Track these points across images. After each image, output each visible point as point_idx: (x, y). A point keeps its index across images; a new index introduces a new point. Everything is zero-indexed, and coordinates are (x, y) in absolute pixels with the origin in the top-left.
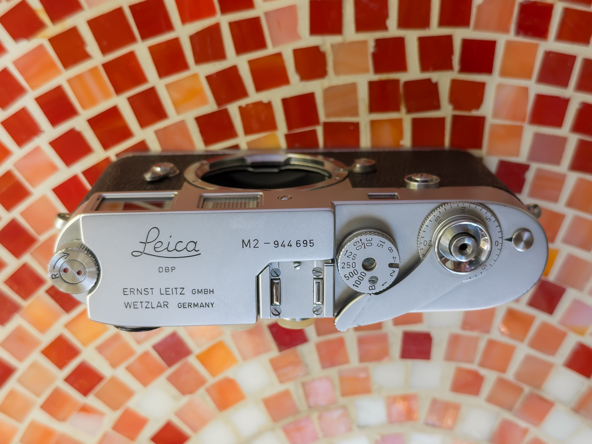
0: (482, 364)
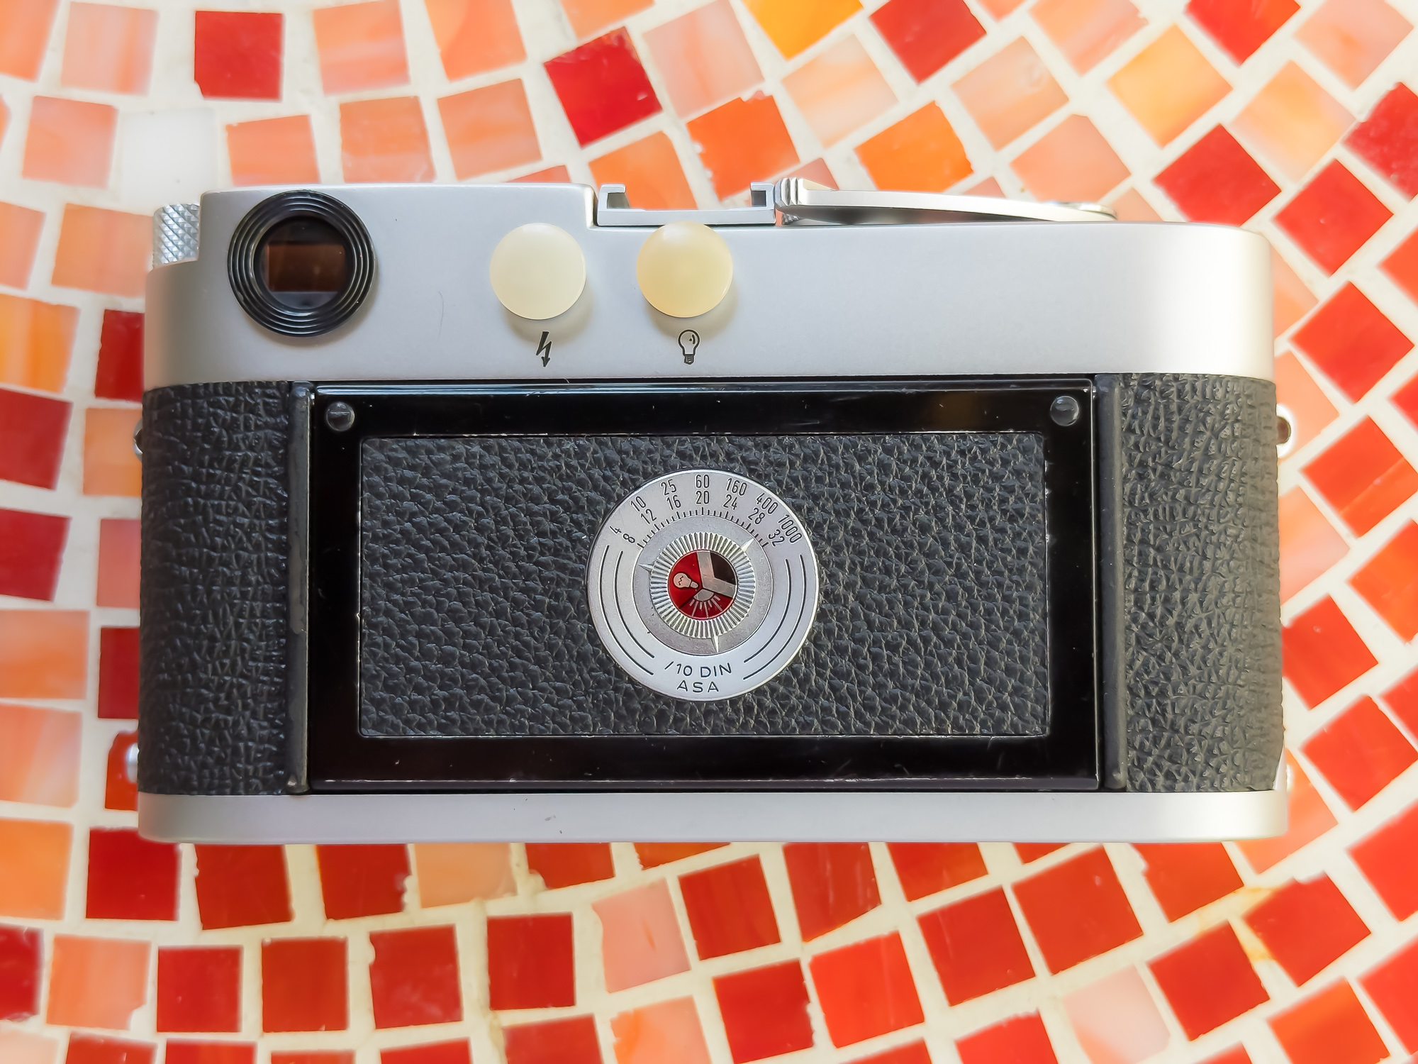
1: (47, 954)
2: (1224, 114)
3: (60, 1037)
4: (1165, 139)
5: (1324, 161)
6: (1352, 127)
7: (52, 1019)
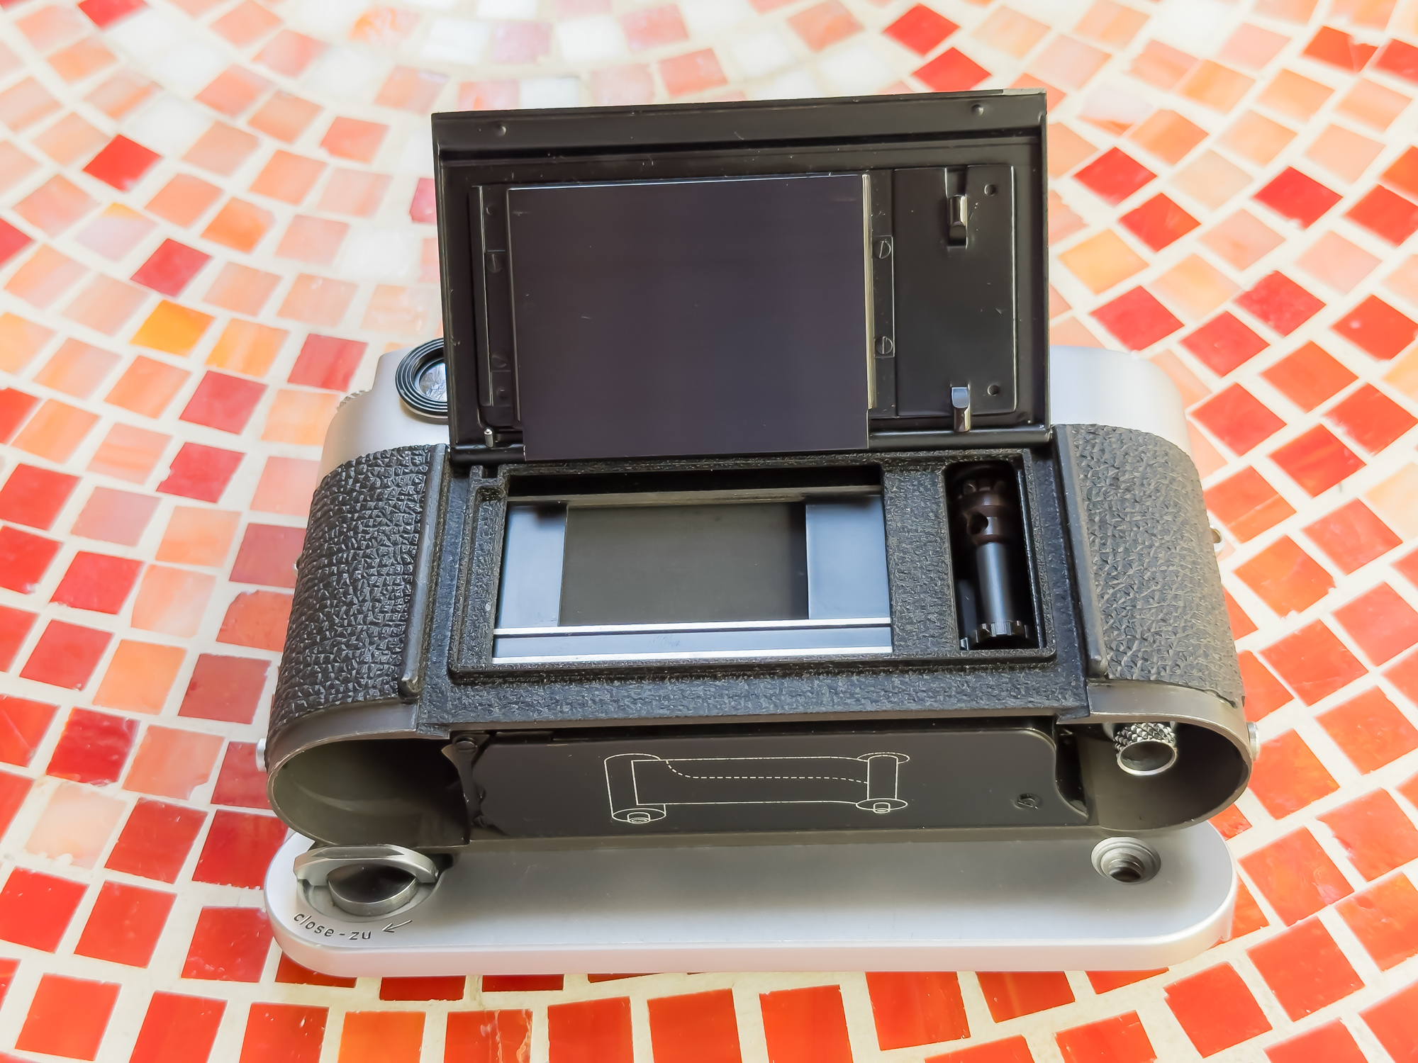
0: (321, 165)
1: (139, 737)
2: (1143, 279)
3: (130, 800)
4: (1098, 291)
5: (1218, 311)
6: (1239, 293)
7: (128, 786)
